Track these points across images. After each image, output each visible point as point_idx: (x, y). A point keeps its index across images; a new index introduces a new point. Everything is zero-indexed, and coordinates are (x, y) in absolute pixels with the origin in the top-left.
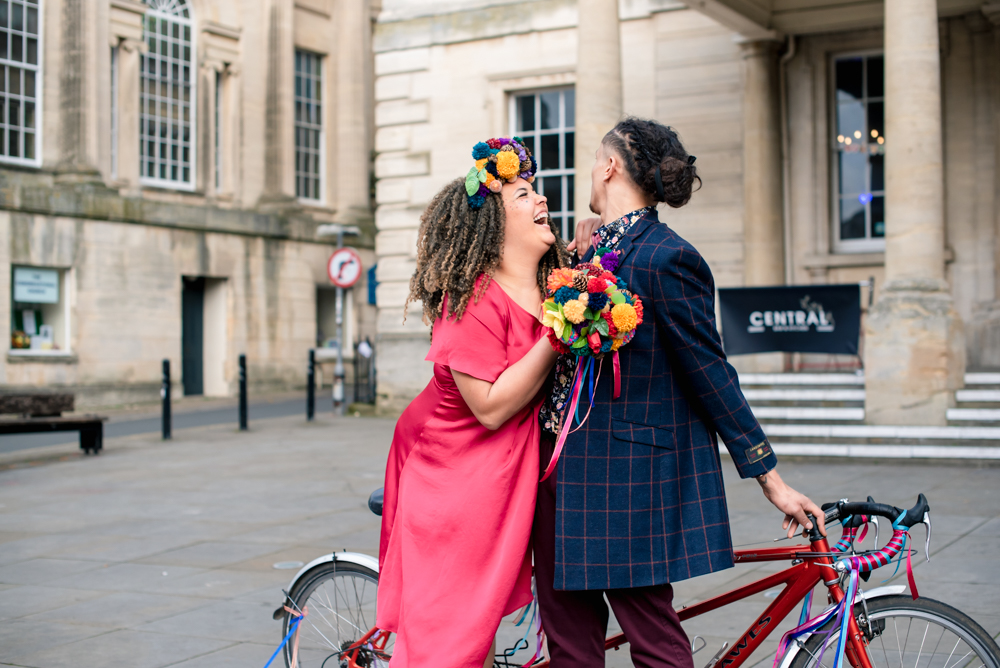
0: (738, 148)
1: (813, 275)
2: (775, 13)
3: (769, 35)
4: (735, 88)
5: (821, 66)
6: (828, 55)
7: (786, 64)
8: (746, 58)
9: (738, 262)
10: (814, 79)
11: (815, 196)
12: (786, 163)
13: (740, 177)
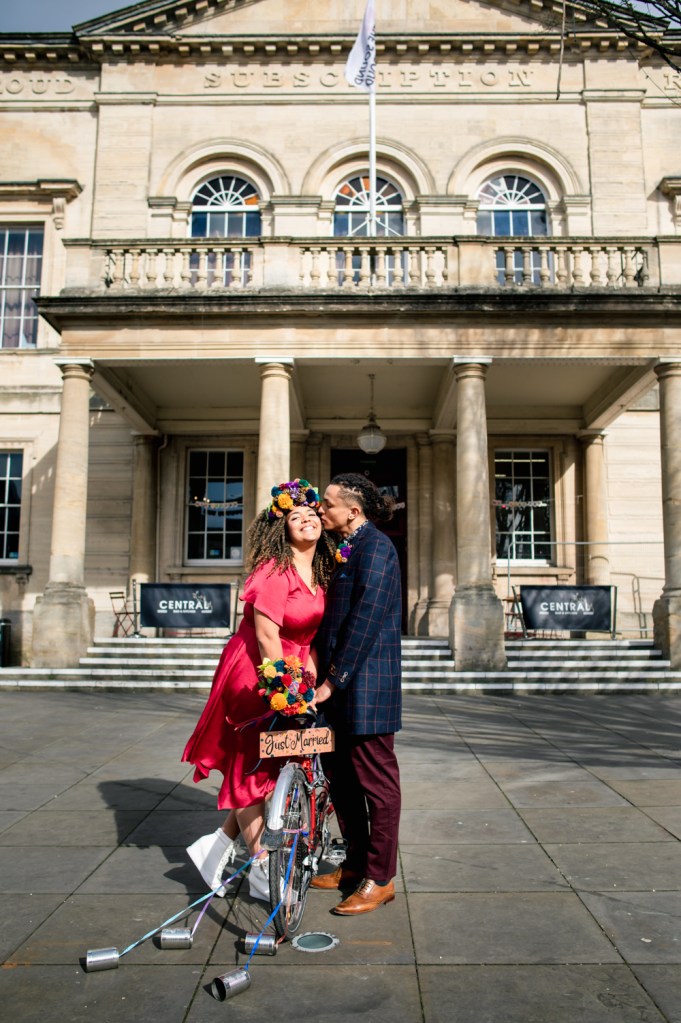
0: (129, 499)
1: (172, 579)
2: (158, 420)
3: (155, 433)
4: (129, 463)
5: (183, 454)
6: (187, 448)
7: (162, 451)
8: (137, 445)
9: (124, 569)
10: (178, 462)
11: (176, 532)
12: (158, 510)
13: (130, 517)
